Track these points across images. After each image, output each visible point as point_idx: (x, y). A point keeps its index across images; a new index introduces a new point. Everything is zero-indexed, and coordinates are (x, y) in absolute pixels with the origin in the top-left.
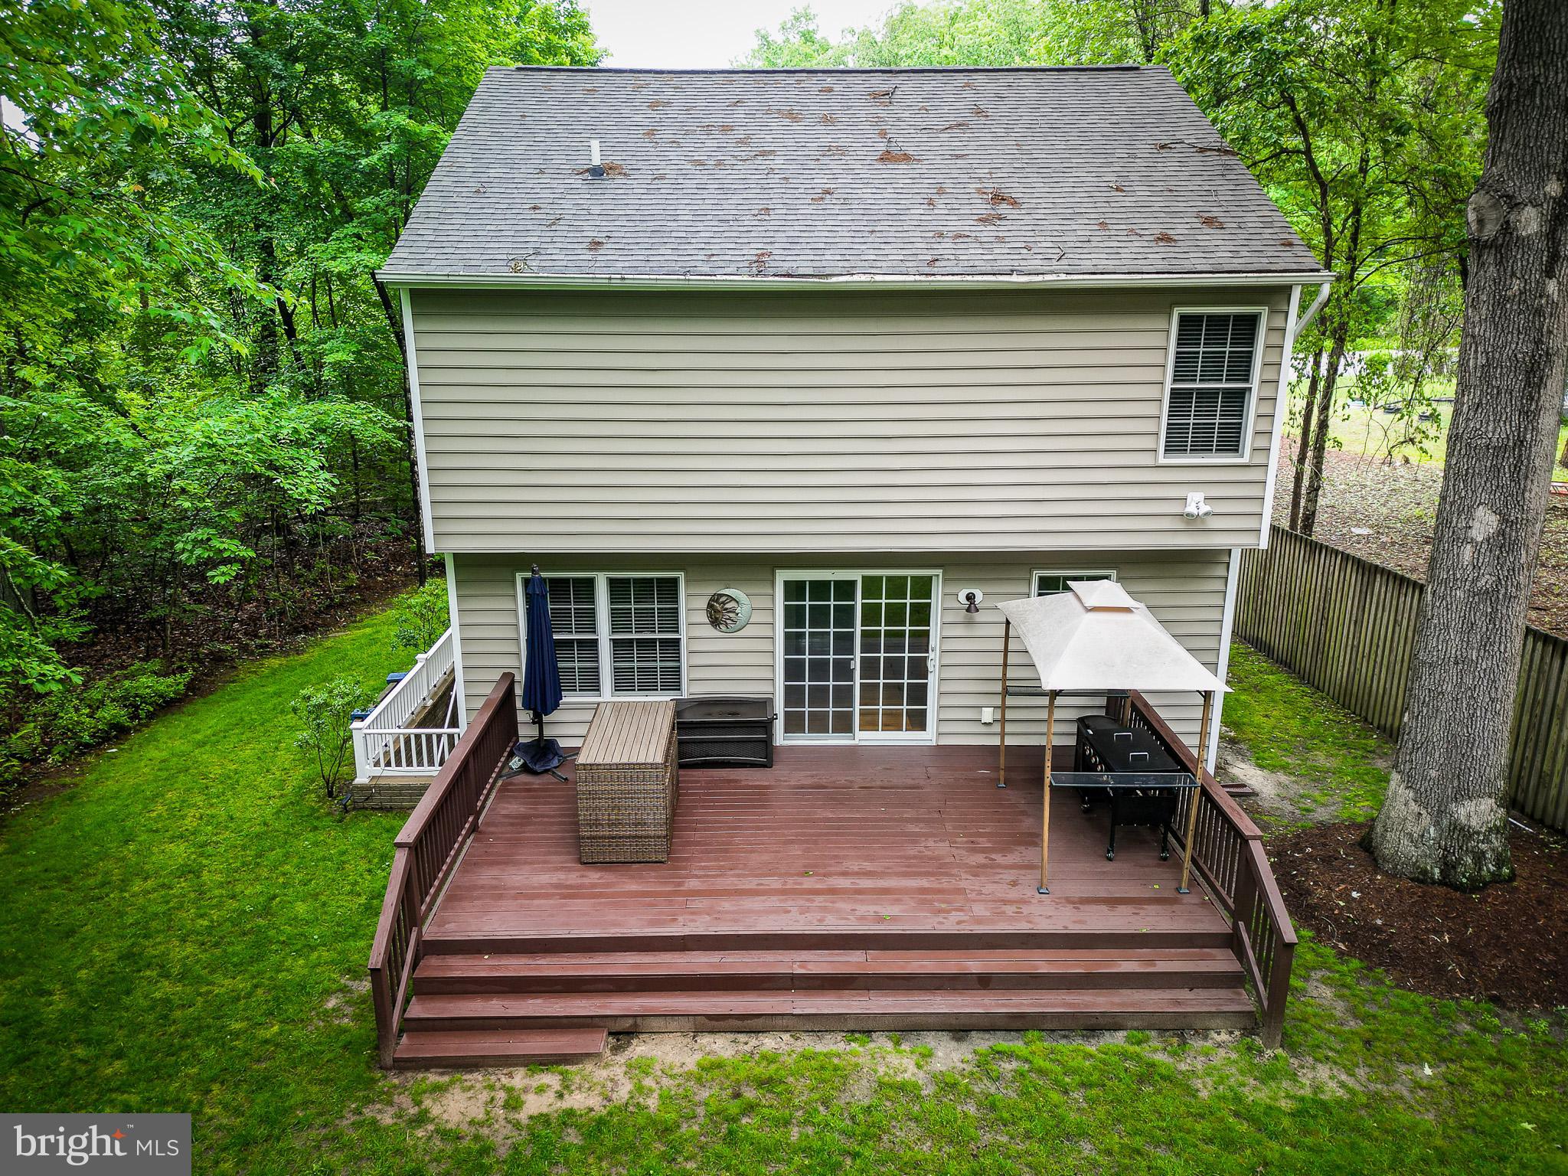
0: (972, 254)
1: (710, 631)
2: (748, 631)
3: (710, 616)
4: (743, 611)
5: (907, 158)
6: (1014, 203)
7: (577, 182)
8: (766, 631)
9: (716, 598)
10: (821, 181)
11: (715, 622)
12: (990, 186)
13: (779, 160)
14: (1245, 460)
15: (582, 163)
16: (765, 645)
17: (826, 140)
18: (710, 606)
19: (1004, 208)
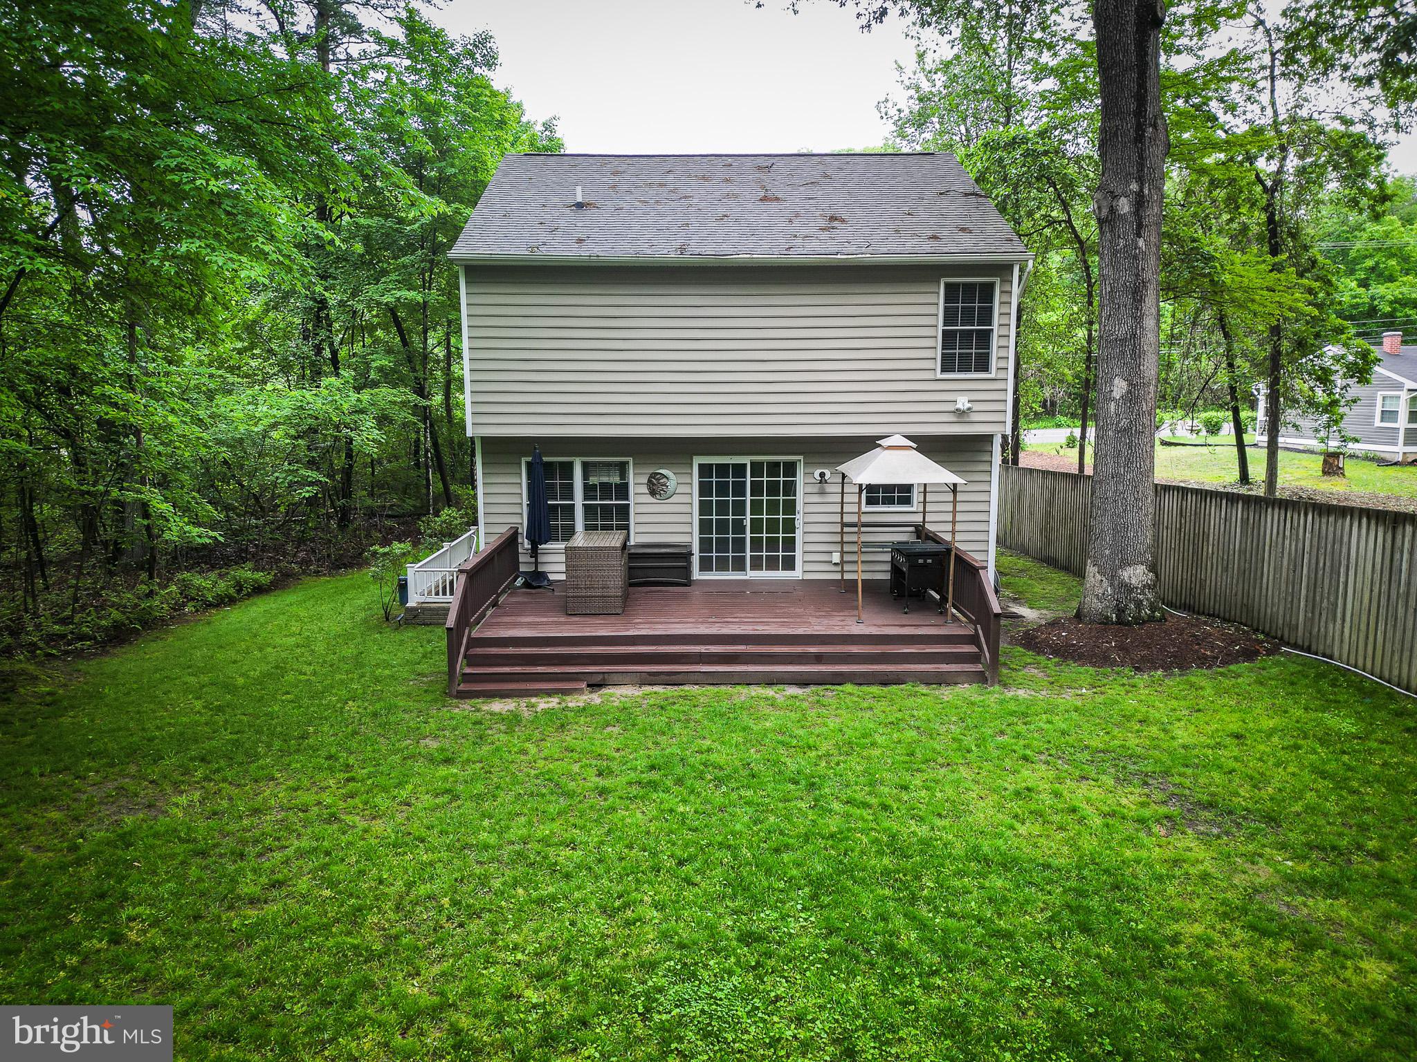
0: (814, 245)
1: (650, 499)
2: (674, 499)
3: (649, 489)
4: (672, 484)
5: (777, 199)
6: (843, 221)
7: (567, 211)
8: (686, 499)
9: (653, 475)
10: (721, 211)
11: (653, 493)
12: (829, 213)
13: (695, 201)
14: (992, 376)
15: (571, 201)
16: (686, 509)
17: (725, 191)
18: (649, 481)
19: (836, 224)
